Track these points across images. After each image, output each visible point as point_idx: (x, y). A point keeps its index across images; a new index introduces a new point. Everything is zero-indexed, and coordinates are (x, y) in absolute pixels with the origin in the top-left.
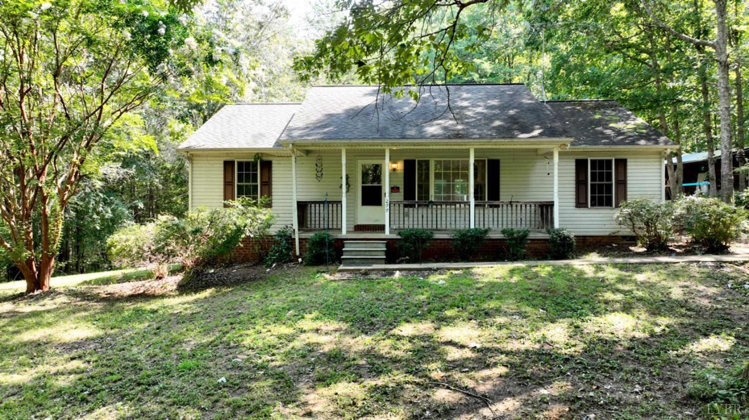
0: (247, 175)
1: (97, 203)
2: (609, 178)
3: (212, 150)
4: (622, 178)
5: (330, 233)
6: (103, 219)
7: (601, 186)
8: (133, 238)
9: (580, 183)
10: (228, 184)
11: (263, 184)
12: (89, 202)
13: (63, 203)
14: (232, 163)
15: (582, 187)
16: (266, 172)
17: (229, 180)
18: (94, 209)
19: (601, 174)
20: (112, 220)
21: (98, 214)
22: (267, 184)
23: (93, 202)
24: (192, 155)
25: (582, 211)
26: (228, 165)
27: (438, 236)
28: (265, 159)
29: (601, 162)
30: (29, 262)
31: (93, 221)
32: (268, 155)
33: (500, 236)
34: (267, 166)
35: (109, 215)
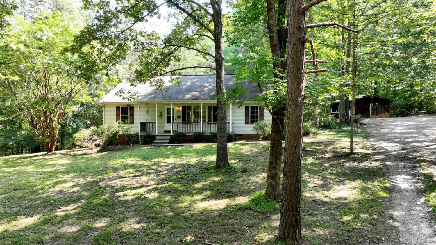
0: (125, 112)
1: (70, 122)
2: (257, 113)
3: (112, 103)
4: (262, 113)
5: (151, 133)
6: (72, 128)
7: (254, 116)
8: (82, 135)
9: (247, 115)
10: (118, 115)
11: (130, 115)
12: (67, 122)
13: (59, 123)
14: (119, 107)
15: (247, 117)
16: (132, 111)
17: (118, 114)
18: (69, 124)
19: (254, 112)
20: (76, 129)
21: (70, 126)
22: (132, 115)
23: (68, 121)
24: (105, 105)
25: (247, 125)
26: (118, 108)
27: (188, 134)
28: (131, 106)
29: (254, 107)
30: (48, 143)
31: (69, 129)
32: (132, 105)
33: (209, 134)
34: (132, 108)
35: (75, 127)
